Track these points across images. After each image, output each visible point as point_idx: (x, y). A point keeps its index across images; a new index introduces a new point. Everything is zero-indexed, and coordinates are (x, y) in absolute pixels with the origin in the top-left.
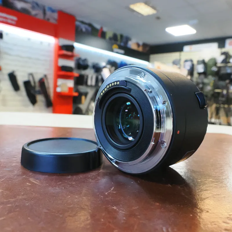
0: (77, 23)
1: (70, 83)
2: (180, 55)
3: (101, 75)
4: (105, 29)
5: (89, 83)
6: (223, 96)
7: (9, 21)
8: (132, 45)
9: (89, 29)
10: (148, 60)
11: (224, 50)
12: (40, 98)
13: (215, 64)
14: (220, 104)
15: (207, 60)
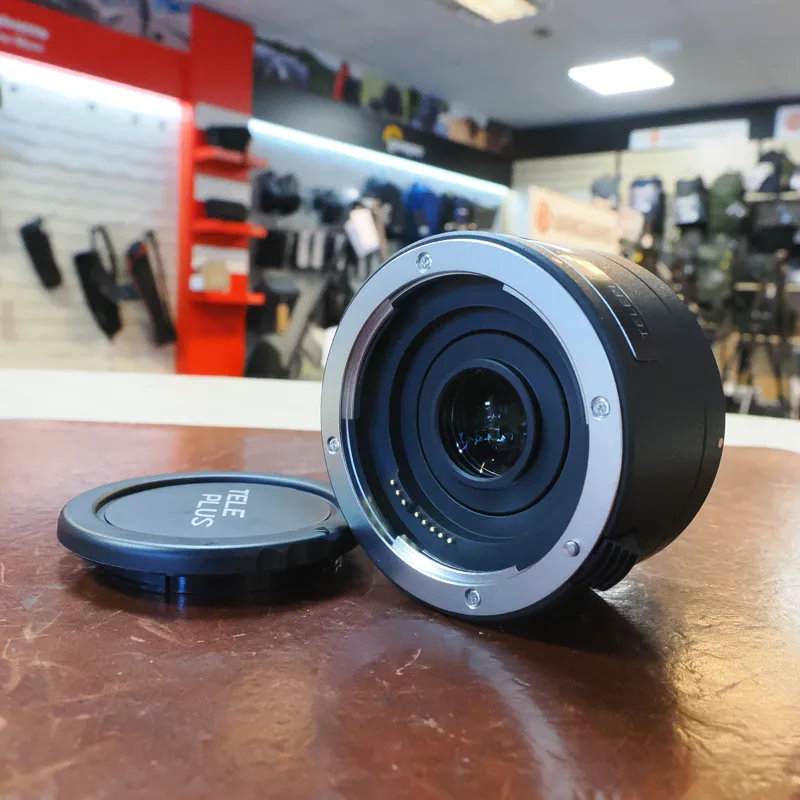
0: (260, 50)
1: (238, 262)
2: (618, 164)
3: (343, 231)
4: (356, 72)
5: (303, 259)
6: (765, 305)
7: (21, 43)
8: (451, 127)
9: (302, 69)
10: (506, 179)
11: (768, 145)
12: (133, 313)
13: (740, 193)
14: (753, 334)
15: (709, 180)
